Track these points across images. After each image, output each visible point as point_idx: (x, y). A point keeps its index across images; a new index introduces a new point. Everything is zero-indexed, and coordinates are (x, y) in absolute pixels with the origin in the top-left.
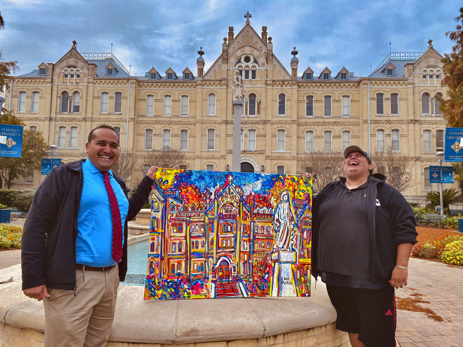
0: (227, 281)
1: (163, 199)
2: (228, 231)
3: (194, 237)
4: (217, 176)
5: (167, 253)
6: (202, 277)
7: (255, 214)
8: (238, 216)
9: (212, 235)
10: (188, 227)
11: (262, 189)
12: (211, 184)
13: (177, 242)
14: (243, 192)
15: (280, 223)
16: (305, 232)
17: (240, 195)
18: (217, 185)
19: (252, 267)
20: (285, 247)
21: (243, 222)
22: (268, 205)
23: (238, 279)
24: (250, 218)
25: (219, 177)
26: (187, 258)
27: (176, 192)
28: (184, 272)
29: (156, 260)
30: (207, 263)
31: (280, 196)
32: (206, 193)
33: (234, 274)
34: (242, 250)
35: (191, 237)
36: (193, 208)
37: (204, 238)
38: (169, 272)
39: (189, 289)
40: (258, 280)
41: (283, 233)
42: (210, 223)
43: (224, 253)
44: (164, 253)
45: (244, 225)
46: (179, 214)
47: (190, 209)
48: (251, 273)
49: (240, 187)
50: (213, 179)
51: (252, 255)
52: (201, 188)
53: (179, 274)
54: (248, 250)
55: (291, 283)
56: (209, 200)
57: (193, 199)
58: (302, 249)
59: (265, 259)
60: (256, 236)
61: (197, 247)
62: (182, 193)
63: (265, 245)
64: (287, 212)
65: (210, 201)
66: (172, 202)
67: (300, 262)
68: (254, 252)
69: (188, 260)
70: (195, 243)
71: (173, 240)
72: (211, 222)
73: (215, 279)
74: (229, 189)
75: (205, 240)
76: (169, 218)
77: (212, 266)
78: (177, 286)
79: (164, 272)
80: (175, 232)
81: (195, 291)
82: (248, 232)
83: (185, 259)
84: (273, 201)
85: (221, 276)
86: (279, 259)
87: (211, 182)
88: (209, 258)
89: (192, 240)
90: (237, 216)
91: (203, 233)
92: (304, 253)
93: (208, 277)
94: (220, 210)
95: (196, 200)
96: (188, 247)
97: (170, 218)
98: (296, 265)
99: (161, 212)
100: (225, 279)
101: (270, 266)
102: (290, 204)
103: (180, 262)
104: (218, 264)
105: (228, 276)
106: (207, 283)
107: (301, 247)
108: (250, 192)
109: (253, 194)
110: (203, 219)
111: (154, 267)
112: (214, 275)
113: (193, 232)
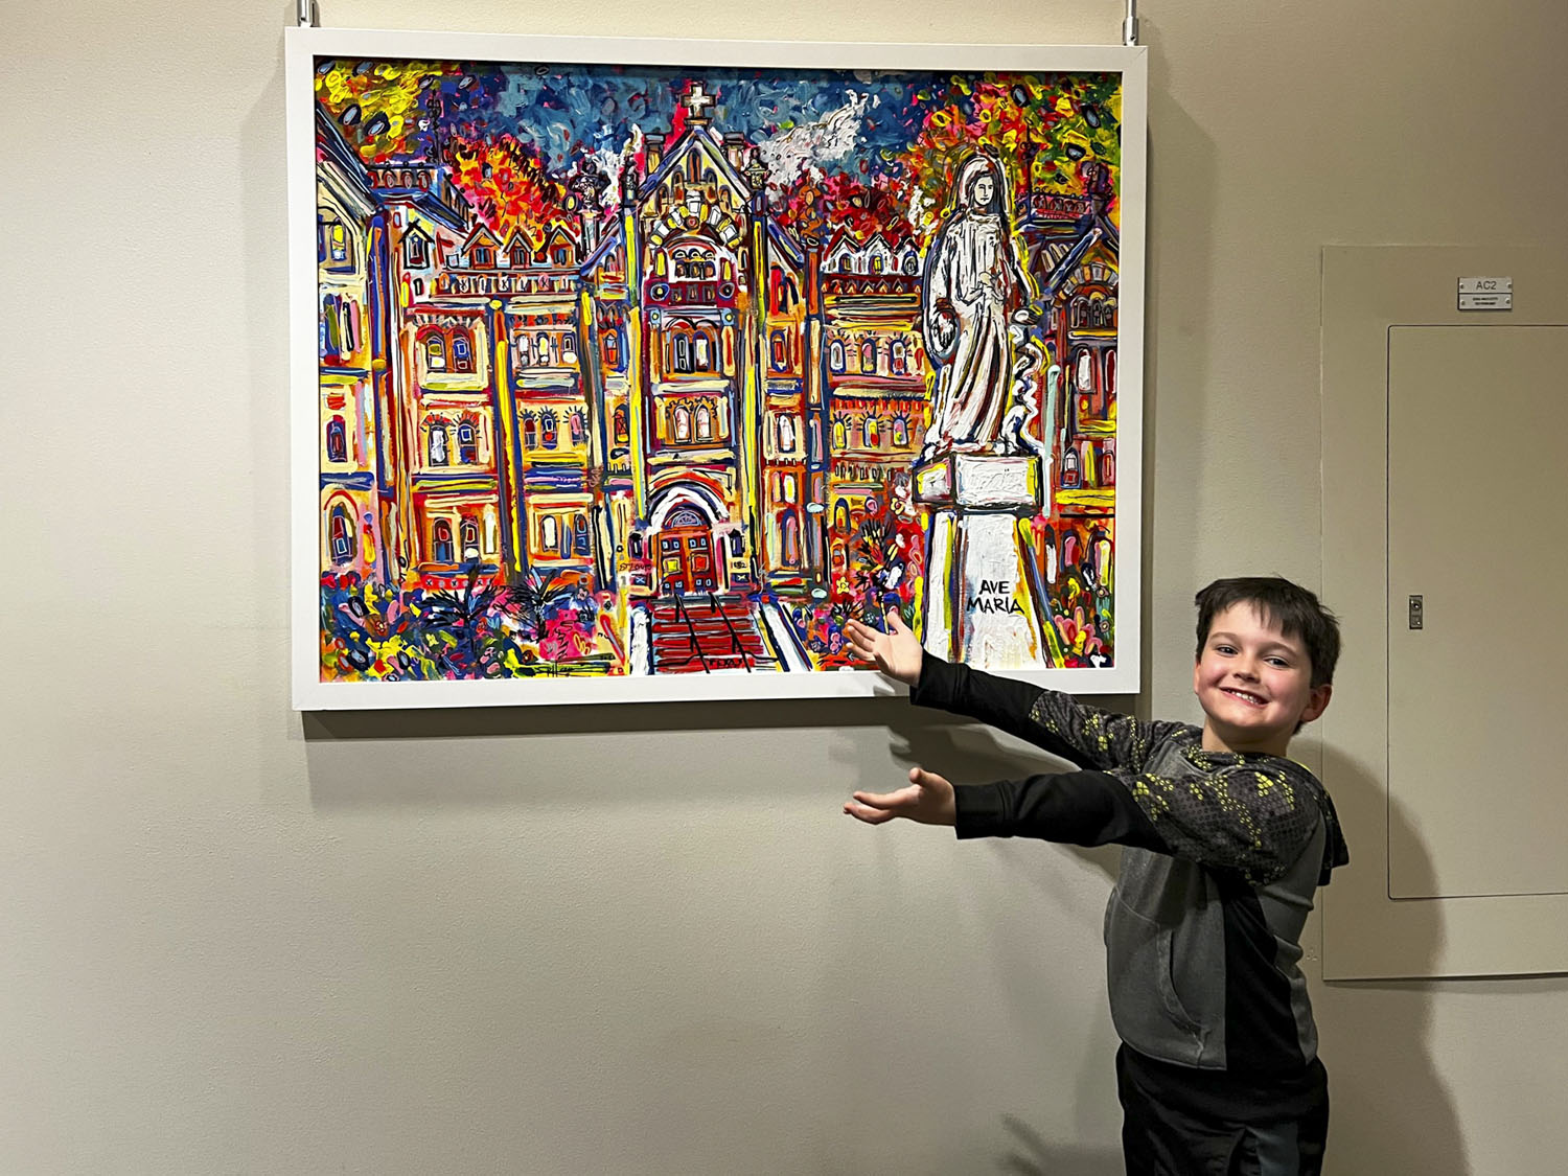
0: (704, 599)
1: (368, 211)
2: (695, 367)
3: (532, 395)
4: (629, 89)
5: (407, 470)
6: (584, 580)
7: (829, 277)
8: (743, 289)
9: (618, 385)
10: (501, 347)
11: (860, 148)
12: (600, 130)
13: (453, 414)
14: (765, 166)
15: (953, 316)
16: (1085, 361)
17: (748, 185)
18: (632, 136)
19: (824, 532)
20: (984, 434)
21: (770, 321)
22: (896, 230)
23: (754, 590)
24: (802, 301)
25: (638, 95)
26: (505, 492)
27: (428, 177)
28: (496, 559)
29: (358, 502)
30: (603, 514)
31: (957, 185)
32: (578, 177)
33: (737, 565)
34: (769, 457)
35: (515, 393)
36: (517, 254)
37: (581, 398)
38: (423, 557)
39: (526, 637)
40: (853, 593)
41: (972, 365)
42: (605, 326)
43: (682, 470)
44: (395, 466)
45: (777, 332)
46: (453, 281)
47: (503, 260)
48: (818, 562)
49: (745, 143)
50: (609, 106)
51: (818, 481)
52: (553, 153)
53: (474, 568)
54: (800, 454)
55: (1015, 608)
56: (595, 213)
57: (515, 210)
58: (1068, 442)
59: (885, 494)
60: (836, 385)
61: (550, 441)
62: (458, 180)
63: (881, 428)
64: (990, 264)
65: (601, 217)
66: (413, 225)
67: (1061, 506)
68: (829, 464)
69: (510, 503)
70: (537, 424)
71: (429, 406)
72: (612, 322)
73: (646, 591)
74: (695, 155)
75: (585, 410)
76: (404, 302)
77: (629, 530)
78: (466, 621)
79: (403, 554)
80: (437, 371)
81: (554, 646)
82: (798, 370)
83: (495, 498)
84: (918, 210)
85: (673, 578)
86: (953, 494)
87: (601, 123)
88: (613, 490)
89: (523, 406)
90: (738, 291)
91: (574, 376)
92: (1079, 461)
93: (613, 579)
94: (653, 262)
95: (528, 216)
96: (509, 438)
97: (411, 304)
98: (1042, 518)
99: (363, 273)
100: (697, 589)
101: (910, 529)
102: (1004, 222)
103: (475, 512)
104: (658, 520)
105: (709, 576)
106: (608, 606)
107: (1064, 431)
108: (799, 167)
109: (816, 175)
110: (571, 307)
111: (350, 534)
112: (641, 571)
113: (524, 367)
